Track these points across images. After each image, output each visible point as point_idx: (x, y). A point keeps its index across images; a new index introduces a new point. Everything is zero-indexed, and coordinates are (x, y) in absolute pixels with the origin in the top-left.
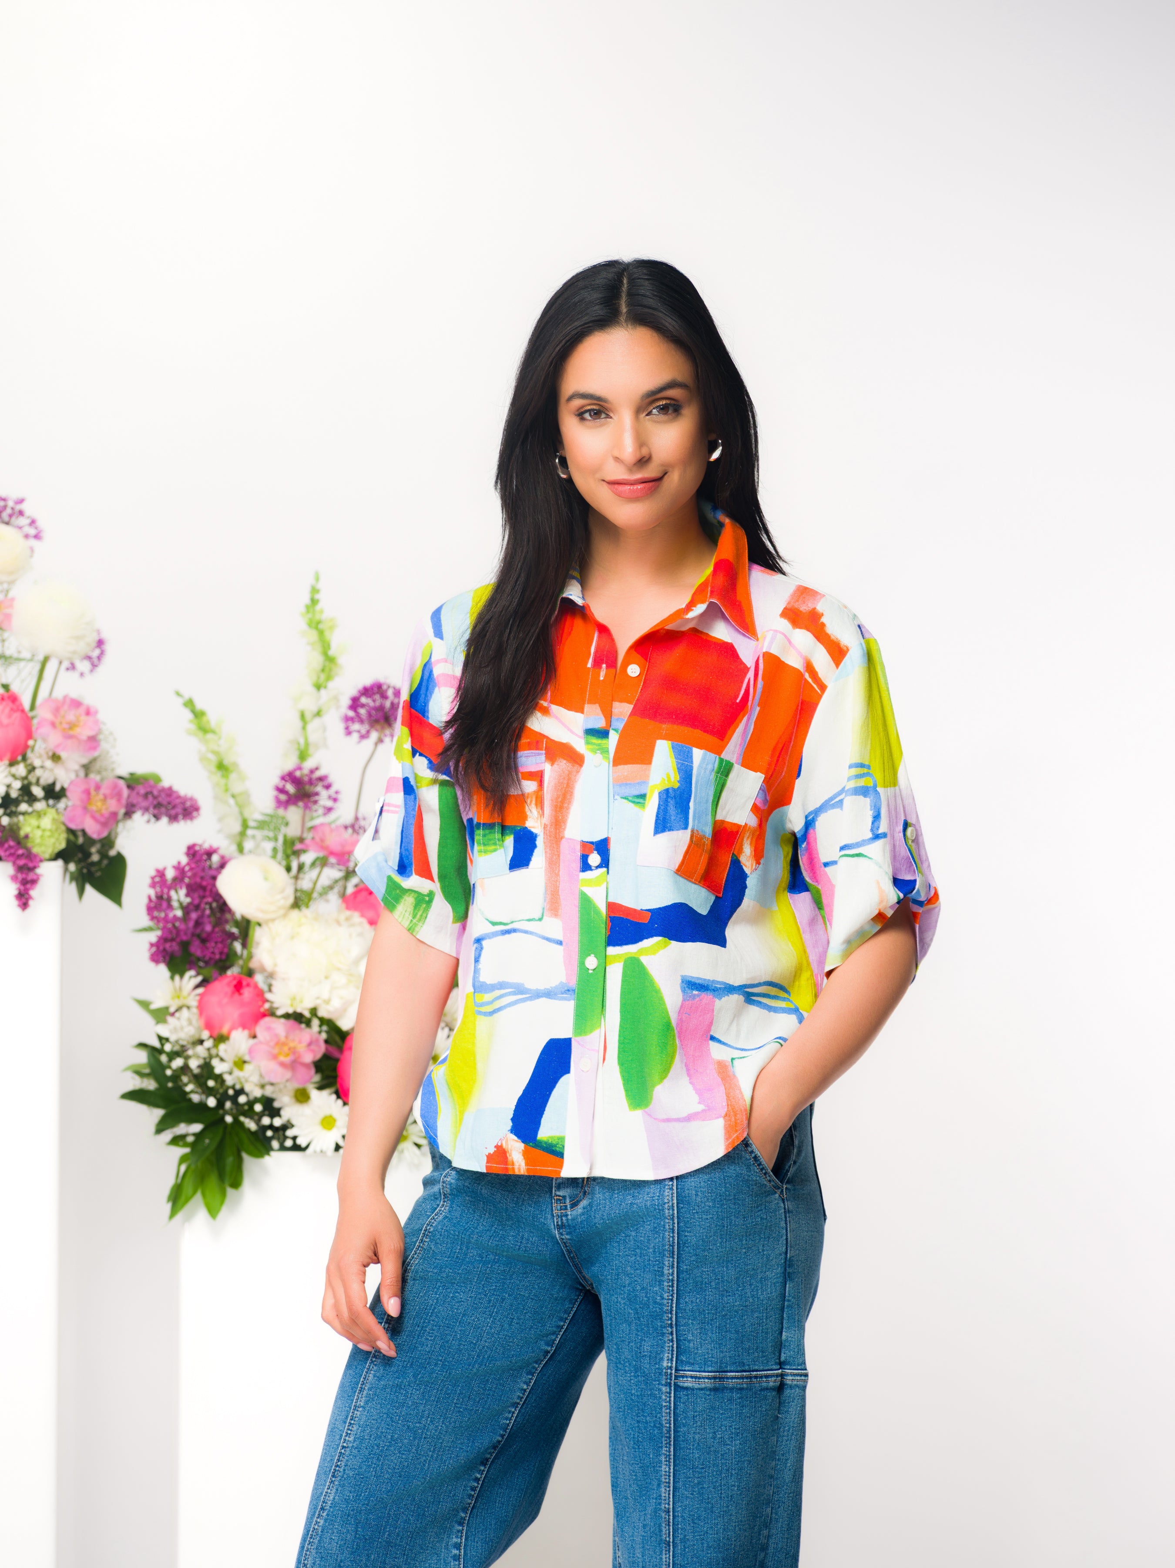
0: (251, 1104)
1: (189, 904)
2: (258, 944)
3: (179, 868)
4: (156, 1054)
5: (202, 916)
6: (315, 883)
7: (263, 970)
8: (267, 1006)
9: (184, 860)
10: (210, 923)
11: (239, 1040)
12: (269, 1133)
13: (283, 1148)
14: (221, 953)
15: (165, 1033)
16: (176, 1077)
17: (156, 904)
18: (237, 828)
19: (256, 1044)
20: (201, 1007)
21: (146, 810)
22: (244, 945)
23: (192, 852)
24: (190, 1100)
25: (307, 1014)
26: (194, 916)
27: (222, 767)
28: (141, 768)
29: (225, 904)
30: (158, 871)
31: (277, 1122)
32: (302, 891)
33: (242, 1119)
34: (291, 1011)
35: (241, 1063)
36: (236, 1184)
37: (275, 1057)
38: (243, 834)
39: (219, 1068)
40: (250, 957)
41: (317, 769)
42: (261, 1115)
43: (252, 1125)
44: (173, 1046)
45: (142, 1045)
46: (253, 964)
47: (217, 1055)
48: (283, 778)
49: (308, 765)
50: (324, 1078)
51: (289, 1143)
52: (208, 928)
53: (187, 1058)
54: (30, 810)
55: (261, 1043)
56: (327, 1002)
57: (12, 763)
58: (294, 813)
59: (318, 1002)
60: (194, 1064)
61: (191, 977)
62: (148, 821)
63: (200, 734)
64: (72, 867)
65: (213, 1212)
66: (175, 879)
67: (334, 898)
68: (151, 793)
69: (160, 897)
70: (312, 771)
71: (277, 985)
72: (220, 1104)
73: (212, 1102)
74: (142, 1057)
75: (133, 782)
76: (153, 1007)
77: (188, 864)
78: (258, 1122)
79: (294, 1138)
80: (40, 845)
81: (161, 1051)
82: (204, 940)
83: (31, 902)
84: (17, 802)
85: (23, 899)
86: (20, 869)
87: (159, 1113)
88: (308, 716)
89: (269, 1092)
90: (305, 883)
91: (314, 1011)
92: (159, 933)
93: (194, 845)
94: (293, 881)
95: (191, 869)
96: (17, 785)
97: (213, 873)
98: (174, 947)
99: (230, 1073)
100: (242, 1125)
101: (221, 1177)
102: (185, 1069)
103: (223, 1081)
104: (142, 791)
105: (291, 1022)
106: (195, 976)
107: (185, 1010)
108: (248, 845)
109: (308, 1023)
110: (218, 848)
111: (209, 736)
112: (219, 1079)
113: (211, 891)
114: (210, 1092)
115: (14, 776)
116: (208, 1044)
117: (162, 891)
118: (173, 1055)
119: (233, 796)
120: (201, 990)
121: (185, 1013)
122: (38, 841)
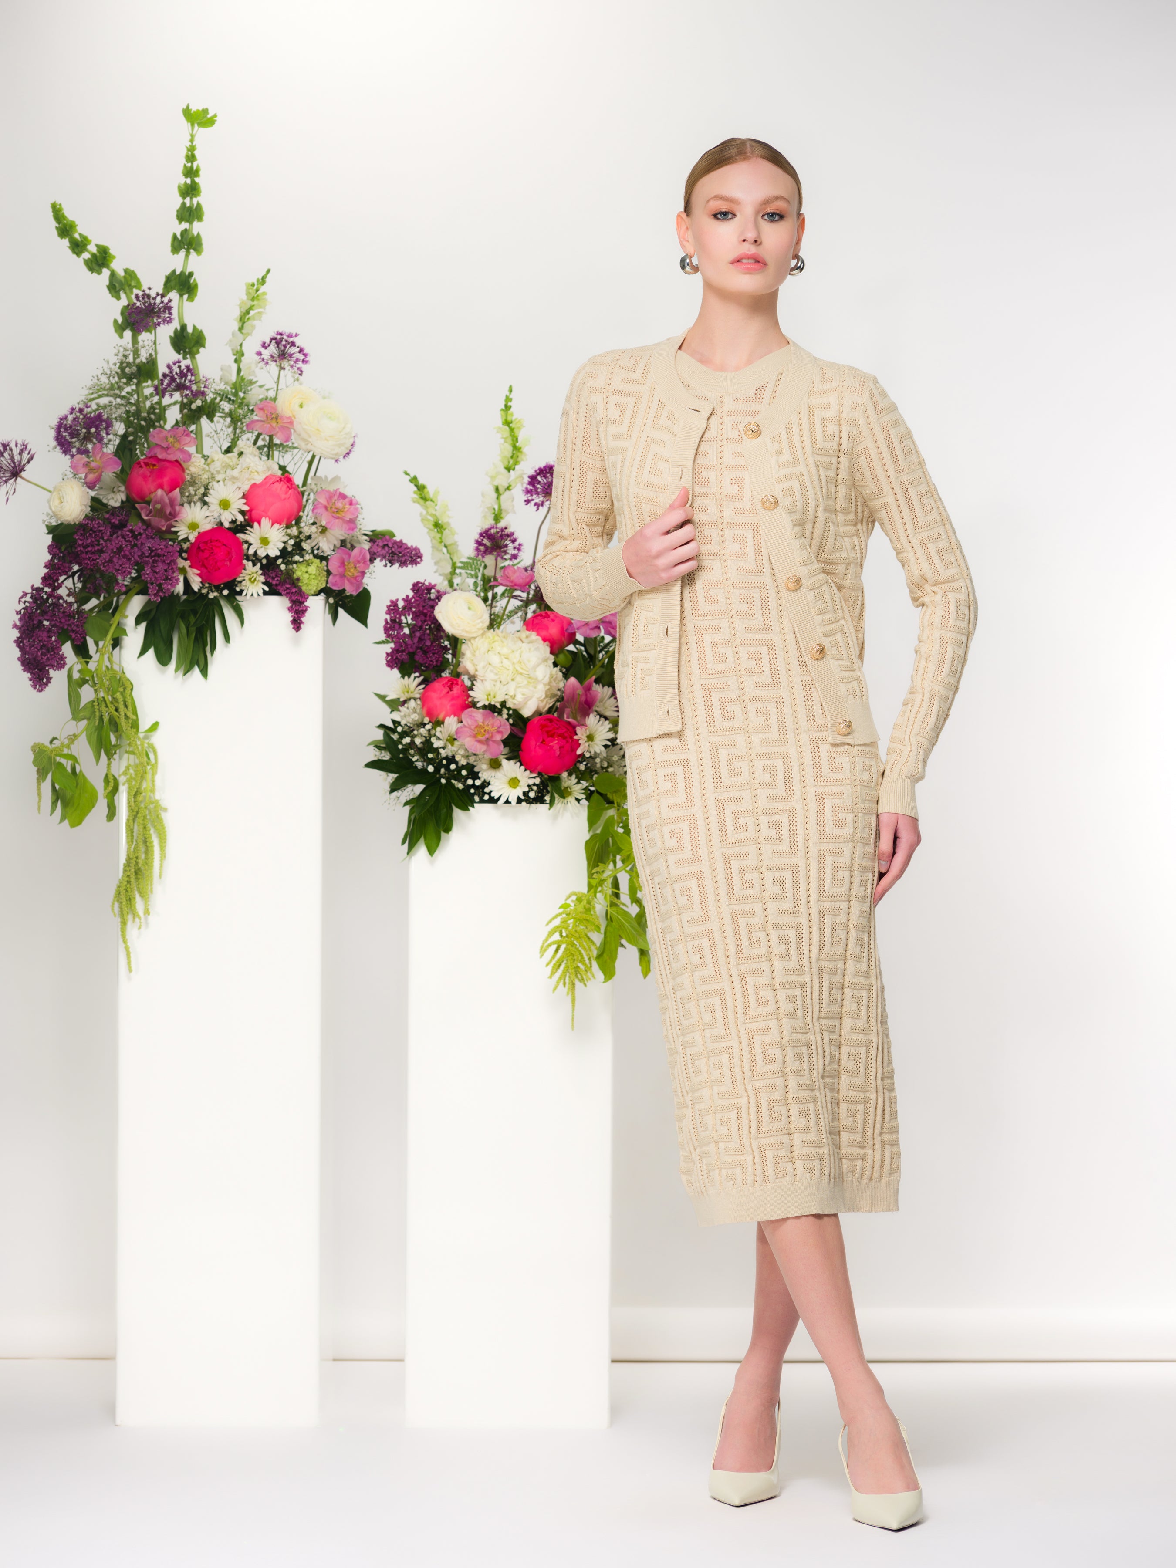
0: (459, 769)
1: (415, 625)
2: (463, 654)
3: (407, 600)
4: (389, 732)
5: (424, 634)
6: (505, 610)
7: (467, 673)
8: (470, 699)
9: (411, 594)
10: (429, 639)
11: (451, 723)
12: (472, 791)
13: (482, 801)
14: (437, 661)
15: (398, 719)
16: (405, 750)
17: (391, 625)
18: (449, 569)
19: (461, 727)
20: (424, 699)
21: (384, 557)
22: (454, 655)
23: (416, 588)
24: (416, 767)
25: (498, 705)
26: (418, 634)
27: (438, 526)
28: (380, 527)
29: (440, 625)
30: (392, 602)
31: (478, 783)
32: (494, 614)
33: (453, 781)
34: (487, 704)
35: (452, 740)
36: (448, 830)
37: (475, 736)
38: (453, 573)
39: (437, 744)
40: (458, 663)
41: (506, 528)
42: (466, 778)
43: (460, 786)
44: (403, 728)
45: (382, 726)
46: (460, 670)
47: (435, 735)
48: (481, 535)
49: (501, 525)
50: (512, 751)
51: (486, 797)
52: (428, 643)
53: (413, 737)
54: (301, 560)
55: (465, 726)
56: (513, 697)
57: (288, 526)
58: (489, 560)
59: (507, 697)
60: (418, 741)
61: (415, 678)
62: (386, 565)
63: (422, 501)
64: (331, 600)
65: (431, 851)
66: (404, 607)
67: (517, 622)
68: (387, 545)
69: (393, 621)
70: (502, 530)
71: (478, 685)
72: (437, 770)
73: (431, 769)
74: (379, 735)
75: (375, 537)
76: (387, 699)
77: (413, 597)
78: (464, 783)
79: (489, 794)
80: (307, 585)
81: (394, 731)
82: (425, 652)
83: (302, 626)
84: (291, 554)
85: (297, 624)
86: (293, 602)
87: (392, 777)
88: (501, 490)
89: (472, 760)
90: (497, 610)
91: (503, 704)
92: (392, 645)
93: (418, 583)
94: (489, 608)
95: (416, 600)
96: (292, 542)
97: (431, 603)
98: (404, 656)
99: (444, 748)
100: (453, 785)
101: (438, 823)
102: (412, 744)
103: (439, 753)
104: (381, 544)
105: (488, 711)
106: (418, 677)
107: (412, 701)
108: (457, 580)
109: (500, 713)
110: (435, 585)
111: (428, 503)
112: (436, 751)
113: (430, 616)
114: (430, 762)
115: (288, 535)
116: (428, 727)
117: (395, 616)
118: (403, 735)
119: (446, 547)
120: (423, 686)
121: (412, 703)
122: (306, 581)
